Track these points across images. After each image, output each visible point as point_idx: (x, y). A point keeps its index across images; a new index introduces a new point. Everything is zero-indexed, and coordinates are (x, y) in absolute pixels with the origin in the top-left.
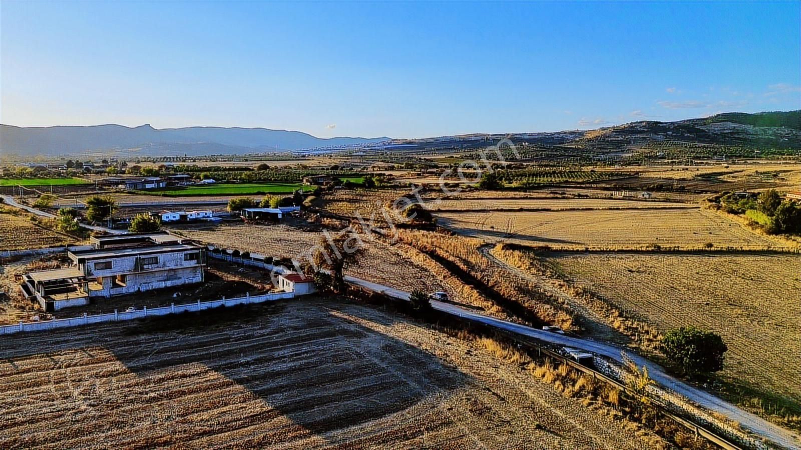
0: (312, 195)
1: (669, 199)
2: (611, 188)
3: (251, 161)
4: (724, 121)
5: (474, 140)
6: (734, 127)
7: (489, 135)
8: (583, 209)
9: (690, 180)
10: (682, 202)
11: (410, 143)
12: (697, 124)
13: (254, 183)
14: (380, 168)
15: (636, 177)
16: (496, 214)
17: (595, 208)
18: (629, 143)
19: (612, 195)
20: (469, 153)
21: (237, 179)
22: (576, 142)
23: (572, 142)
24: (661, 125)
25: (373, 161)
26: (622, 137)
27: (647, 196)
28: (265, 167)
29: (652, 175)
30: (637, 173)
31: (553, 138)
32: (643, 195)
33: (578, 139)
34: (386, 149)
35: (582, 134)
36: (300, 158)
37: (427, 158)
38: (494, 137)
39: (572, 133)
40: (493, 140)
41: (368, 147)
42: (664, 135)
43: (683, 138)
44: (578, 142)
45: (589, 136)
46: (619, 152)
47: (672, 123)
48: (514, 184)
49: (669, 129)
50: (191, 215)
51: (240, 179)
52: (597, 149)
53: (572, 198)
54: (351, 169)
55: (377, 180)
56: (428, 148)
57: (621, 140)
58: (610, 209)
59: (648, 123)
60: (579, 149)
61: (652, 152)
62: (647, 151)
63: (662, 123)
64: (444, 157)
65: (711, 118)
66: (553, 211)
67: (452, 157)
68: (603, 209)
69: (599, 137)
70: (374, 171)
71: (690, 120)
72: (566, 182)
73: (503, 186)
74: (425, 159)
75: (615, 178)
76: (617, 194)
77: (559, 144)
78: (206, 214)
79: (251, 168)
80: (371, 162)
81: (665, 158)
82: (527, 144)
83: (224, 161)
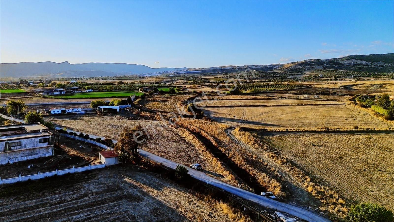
0: (140, 98)
1: (328, 99)
2: (298, 93)
3: (116, 79)
4: (352, 59)
5: (229, 69)
6: (357, 62)
7: (236, 66)
8: (284, 105)
9: (338, 89)
10: (336, 101)
11: (197, 70)
12: (338, 61)
13: (113, 91)
14: (180, 83)
15: (310, 87)
16: (237, 108)
17: (290, 105)
18: (305, 70)
19: (298, 97)
20: (226, 75)
21: (104, 89)
22: (279, 69)
23: (277, 69)
24: (321, 61)
25: (177, 79)
26: (301, 67)
27: (317, 98)
28: (121, 83)
29: (318, 86)
30: (310, 85)
31: (268, 67)
32: (315, 97)
33: (280, 68)
34: (185, 73)
35: (282, 65)
36: (141, 78)
37: (205, 78)
38: (239, 67)
39: (277, 65)
40: (238, 69)
41: (176, 72)
42: (322, 66)
43: (331, 67)
44: (280, 69)
45: (286, 67)
46: (300, 74)
47: (326, 60)
48: (248, 92)
49: (325, 63)
50: (69, 110)
51: (106, 89)
52: (289, 73)
53: (277, 99)
54: (166, 84)
55: (176, 90)
56: (206, 73)
57: (301, 68)
58: (298, 105)
59: (315, 60)
60: (281, 73)
61: (316, 74)
62: (314, 74)
63: (321, 60)
64: (213, 77)
65: (345, 57)
66: (268, 106)
67: (218, 77)
68: (294, 105)
69: (290, 67)
70: (177, 84)
71: (335, 59)
72: (275, 90)
73: (242, 92)
74: (204, 78)
75: (300, 88)
76: (301, 97)
77: (271, 70)
78: (77, 110)
79: (114, 83)
80: (177, 80)
81: (323, 77)
82: (255, 70)
83: (102, 80)
